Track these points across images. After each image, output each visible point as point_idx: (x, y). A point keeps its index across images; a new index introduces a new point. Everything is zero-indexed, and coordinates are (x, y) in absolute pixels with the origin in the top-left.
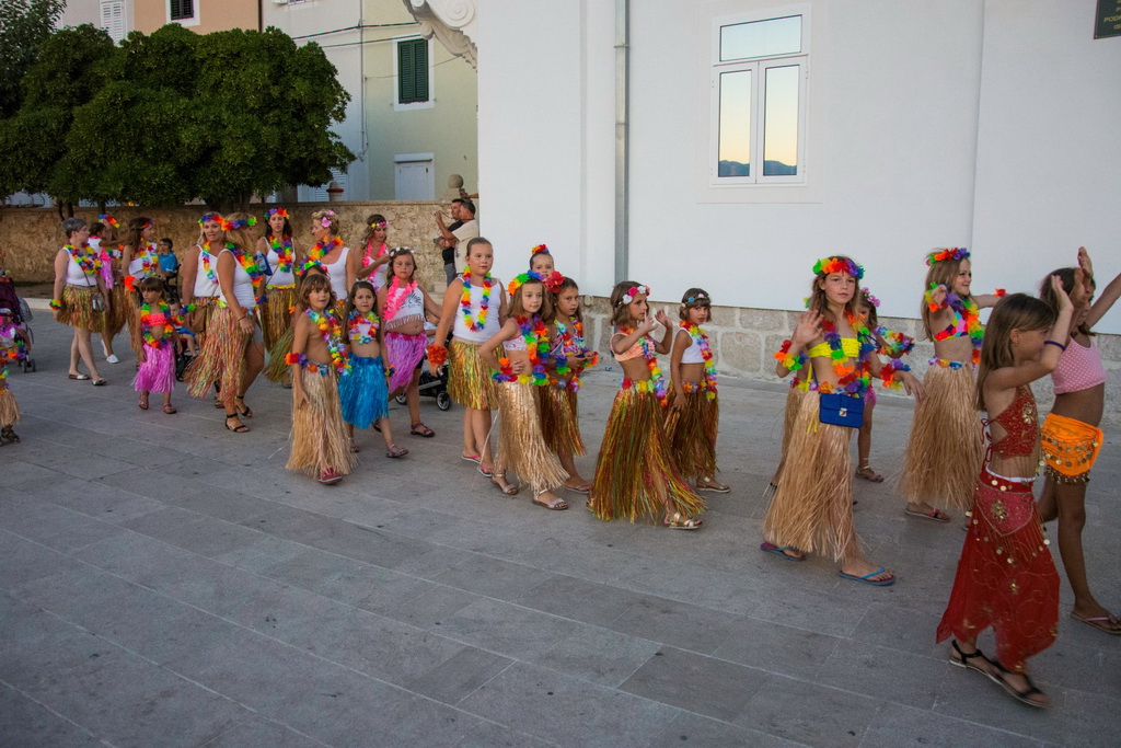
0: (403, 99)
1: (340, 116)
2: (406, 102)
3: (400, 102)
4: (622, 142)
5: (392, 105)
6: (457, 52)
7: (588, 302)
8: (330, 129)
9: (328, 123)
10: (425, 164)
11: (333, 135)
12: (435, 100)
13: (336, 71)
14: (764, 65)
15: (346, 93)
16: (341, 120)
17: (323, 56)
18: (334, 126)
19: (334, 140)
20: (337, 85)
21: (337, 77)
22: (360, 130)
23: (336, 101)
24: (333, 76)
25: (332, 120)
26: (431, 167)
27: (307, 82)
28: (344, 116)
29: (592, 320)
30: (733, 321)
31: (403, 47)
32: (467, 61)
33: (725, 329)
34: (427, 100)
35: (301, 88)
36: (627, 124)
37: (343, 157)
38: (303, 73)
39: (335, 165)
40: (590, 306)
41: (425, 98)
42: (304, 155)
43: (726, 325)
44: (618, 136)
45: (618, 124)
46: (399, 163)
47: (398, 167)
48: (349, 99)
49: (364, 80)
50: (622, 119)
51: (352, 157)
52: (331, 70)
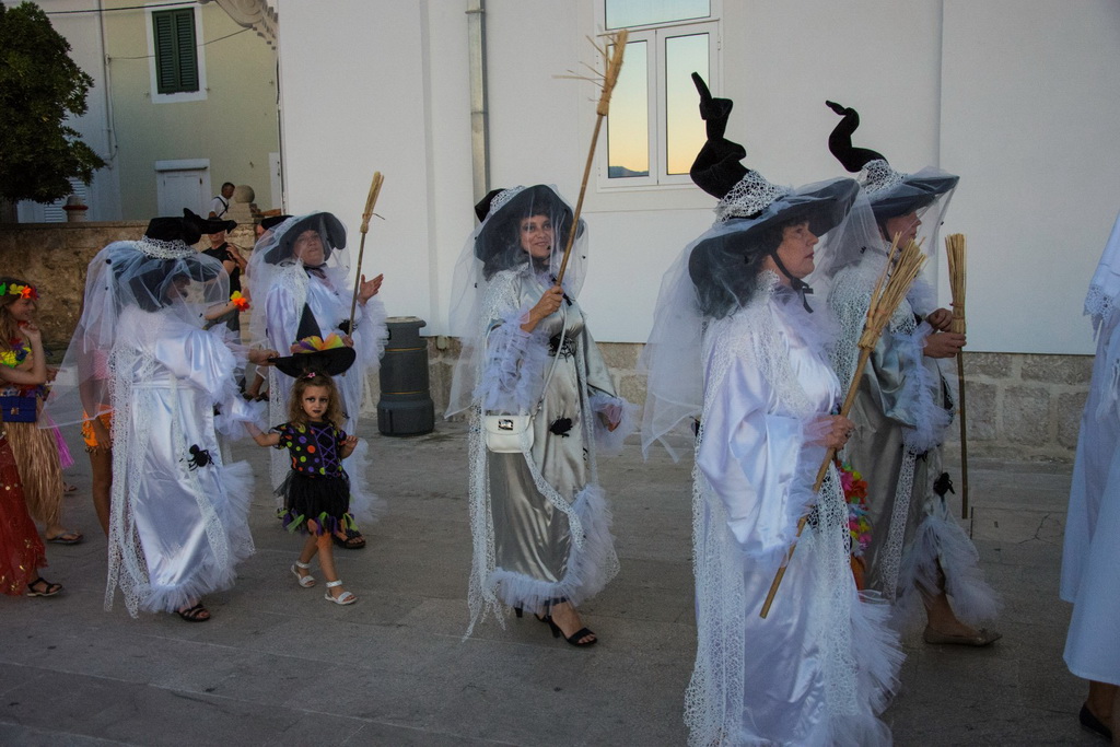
0: (164, 88)
1: (79, 106)
2: (168, 92)
3: (160, 92)
4: (480, 137)
5: (148, 95)
6: (247, 20)
7: (442, 345)
8: (64, 123)
9: (62, 116)
10: (197, 173)
11: (71, 132)
12: (208, 90)
13: (68, 46)
14: (663, 33)
15: (85, 76)
16: (80, 113)
17: (47, 23)
18: (70, 120)
19: (71, 140)
20: (71, 63)
21: (70, 54)
22: (105, 127)
23: (73, 87)
24: (63, 52)
25: (67, 112)
26: (207, 177)
27: (27, 58)
28: (85, 107)
29: (447, 369)
30: (635, 361)
31: (160, 19)
32: (260, 34)
33: (625, 372)
34: (197, 89)
35: (20, 65)
36: (486, 113)
37: (87, 162)
38: (18, 46)
39: (75, 174)
40: (444, 351)
41: (193, 86)
42: (29, 158)
43: (625, 366)
44: (474, 128)
45: (474, 113)
46: (162, 171)
47: (160, 178)
48: (91, 84)
49: (107, 61)
50: (480, 106)
51: (99, 163)
52: (61, 45)
